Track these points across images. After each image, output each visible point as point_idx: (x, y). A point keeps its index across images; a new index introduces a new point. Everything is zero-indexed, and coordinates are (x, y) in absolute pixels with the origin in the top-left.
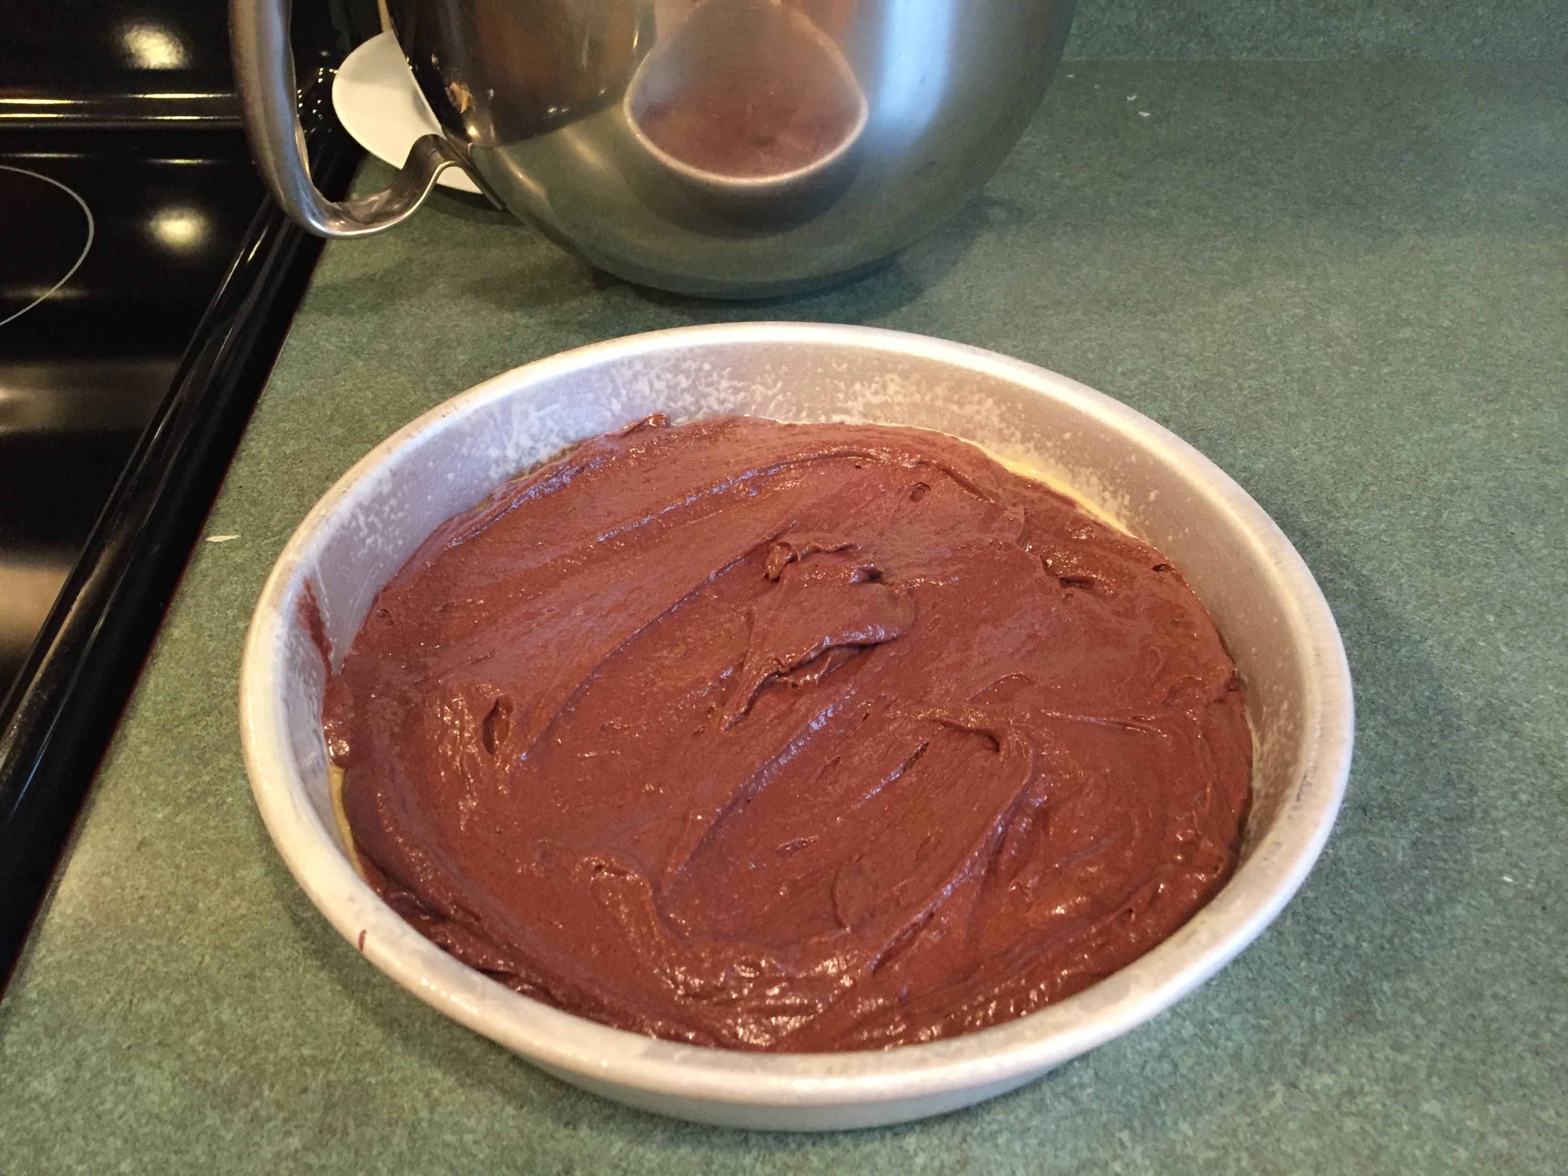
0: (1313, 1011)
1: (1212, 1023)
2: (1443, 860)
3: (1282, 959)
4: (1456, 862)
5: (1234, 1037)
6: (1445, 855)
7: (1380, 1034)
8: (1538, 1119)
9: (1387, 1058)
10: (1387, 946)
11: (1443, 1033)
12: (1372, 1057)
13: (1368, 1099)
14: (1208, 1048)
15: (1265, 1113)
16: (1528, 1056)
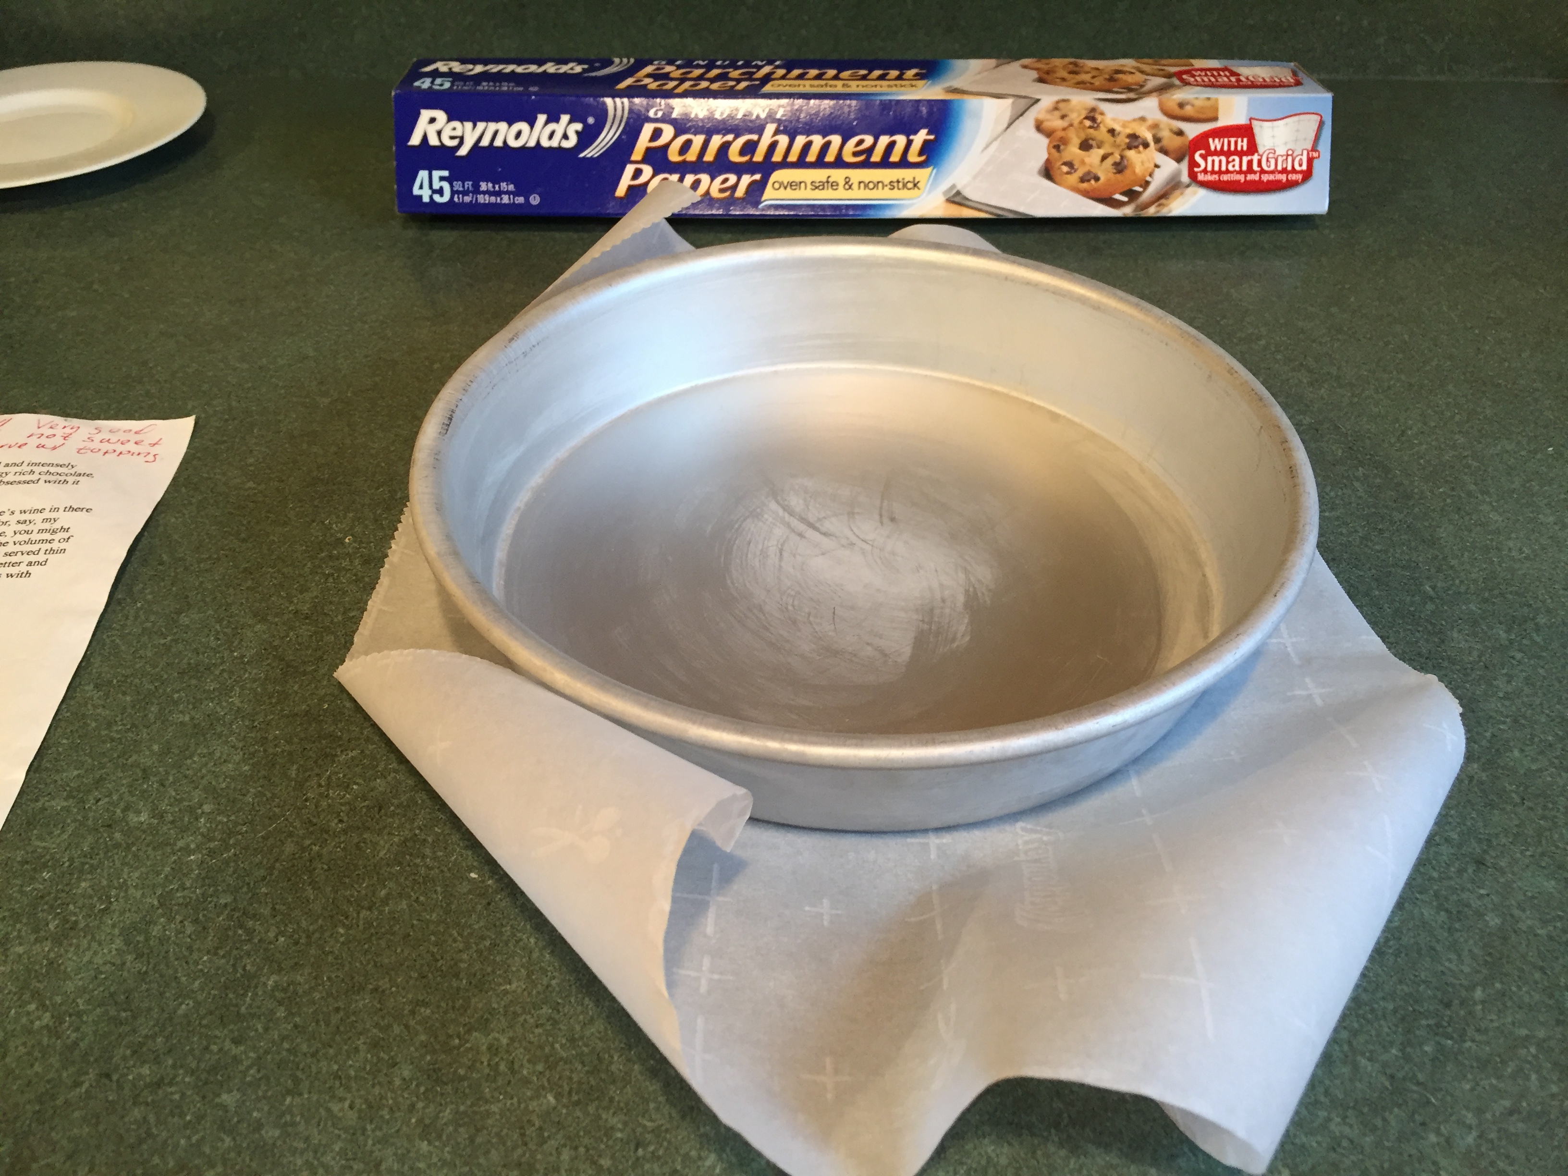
0: (181, 1004)
1: (70, 1016)
2: (424, 857)
3: (186, 953)
4: (435, 858)
5: (84, 1028)
6: (428, 852)
7: (231, 1027)
8: (328, 1110)
9: (221, 1050)
10: (303, 941)
11: (296, 1026)
12: (207, 1048)
13: (173, 1089)
14: (50, 1037)
15: (59, 1102)
16: (362, 1048)
